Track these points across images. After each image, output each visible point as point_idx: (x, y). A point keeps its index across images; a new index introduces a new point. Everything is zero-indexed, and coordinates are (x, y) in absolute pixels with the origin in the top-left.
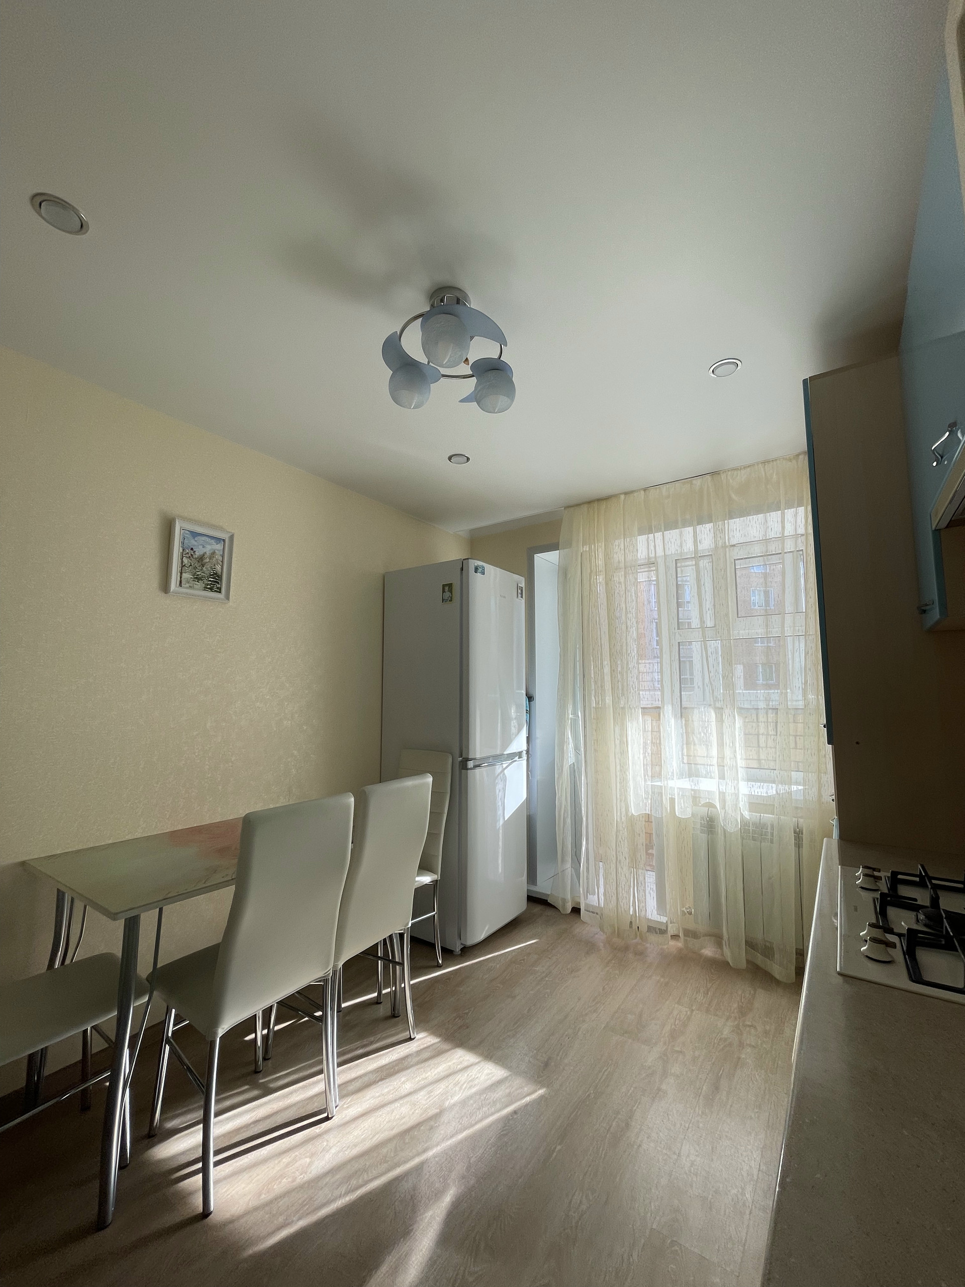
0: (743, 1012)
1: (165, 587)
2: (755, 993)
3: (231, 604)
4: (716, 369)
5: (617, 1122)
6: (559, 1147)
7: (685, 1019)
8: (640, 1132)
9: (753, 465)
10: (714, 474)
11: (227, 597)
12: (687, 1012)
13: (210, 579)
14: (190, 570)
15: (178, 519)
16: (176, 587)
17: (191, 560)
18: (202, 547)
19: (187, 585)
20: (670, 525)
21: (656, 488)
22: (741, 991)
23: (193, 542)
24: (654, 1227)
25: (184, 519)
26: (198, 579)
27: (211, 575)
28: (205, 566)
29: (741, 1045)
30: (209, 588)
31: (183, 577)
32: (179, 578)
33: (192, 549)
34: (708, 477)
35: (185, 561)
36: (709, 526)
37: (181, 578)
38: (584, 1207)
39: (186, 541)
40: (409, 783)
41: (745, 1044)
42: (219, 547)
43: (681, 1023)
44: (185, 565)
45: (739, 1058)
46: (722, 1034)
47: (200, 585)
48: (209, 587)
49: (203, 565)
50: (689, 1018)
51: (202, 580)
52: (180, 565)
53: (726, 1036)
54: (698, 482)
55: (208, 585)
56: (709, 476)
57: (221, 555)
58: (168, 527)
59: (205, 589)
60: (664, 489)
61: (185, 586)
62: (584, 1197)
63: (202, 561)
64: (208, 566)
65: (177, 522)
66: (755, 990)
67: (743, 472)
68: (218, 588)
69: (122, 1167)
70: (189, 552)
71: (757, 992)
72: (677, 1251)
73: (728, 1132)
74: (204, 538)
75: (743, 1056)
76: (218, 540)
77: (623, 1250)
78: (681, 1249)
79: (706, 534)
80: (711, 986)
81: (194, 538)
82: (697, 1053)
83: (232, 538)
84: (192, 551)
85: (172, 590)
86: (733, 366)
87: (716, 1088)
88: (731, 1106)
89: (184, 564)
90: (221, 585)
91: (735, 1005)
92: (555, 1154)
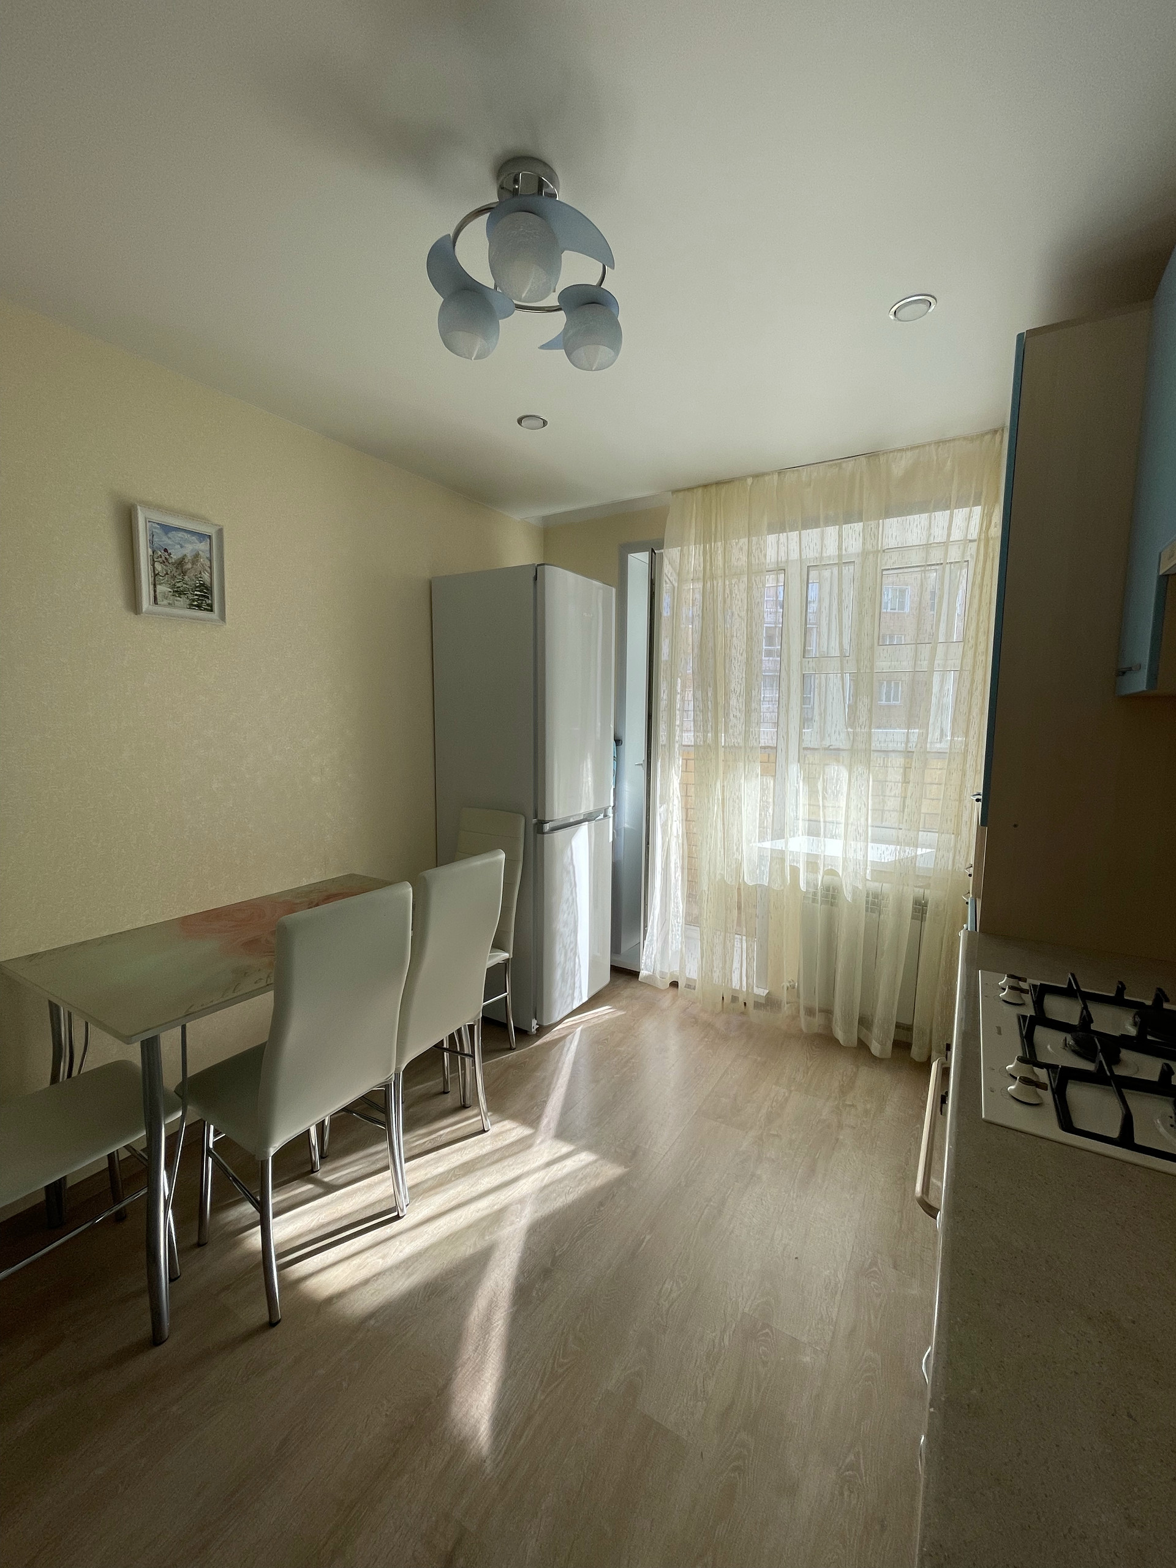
0: (843, 1091)
1: (134, 605)
2: (858, 1070)
3: (228, 626)
4: (900, 310)
5: (709, 1209)
6: (648, 1237)
7: (783, 1100)
8: (732, 1219)
9: (924, 446)
10: (872, 455)
11: (223, 617)
12: (784, 1093)
13: (196, 592)
14: (168, 581)
15: (140, 506)
16: (150, 604)
17: (166, 565)
18: (179, 546)
19: (165, 602)
20: (809, 522)
21: (794, 471)
22: (843, 1067)
23: (165, 540)
24: (746, 1310)
25: (148, 505)
26: (179, 593)
27: (197, 587)
28: (188, 574)
29: (840, 1126)
30: (195, 605)
31: (158, 591)
32: (152, 592)
33: (166, 550)
34: (862, 458)
35: (158, 567)
36: (858, 527)
37: (155, 591)
38: (674, 1295)
39: (156, 539)
40: (477, 862)
41: (844, 1125)
42: (203, 547)
43: (778, 1105)
44: (158, 574)
45: (837, 1140)
46: (821, 1115)
47: (182, 601)
48: (196, 603)
49: (184, 573)
50: (787, 1100)
51: (185, 594)
52: (151, 574)
53: (825, 1118)
54: (849, 465)
55: (194, 601)
56: (864, 459)
57: (207, 558)
58: (127, 518)
59: (191, 607)
60: (804, 474)
61: (162, 603)
62: (675, 1285)
63: (182, 567)
64: (191, 574)
65: (139, 510)
66: (858, 1067)
67: (909, 454)
68: (208, 605)
69: (172, 1279)
70: (160, 555)
71: (860, 1069)
72: (767, 1333)
73: (822, 1215)
74: (181, 534)
75: (842, 1137)
76: (202, 537)
77: (714, 1334)
78: (772, 1331)
79: (854, 539)
80: (812, 1064)
81: (166, 534)
82: (794, 1136)
83: (220, 532)
84: (166, 554)
85: (144, 610)
86: (924, 307)
87: (812, 1170)
88: (826, 1188)
89: (157, 572)
90: (212, 601)
91: (836, 1084)
92: (644, 1244)
